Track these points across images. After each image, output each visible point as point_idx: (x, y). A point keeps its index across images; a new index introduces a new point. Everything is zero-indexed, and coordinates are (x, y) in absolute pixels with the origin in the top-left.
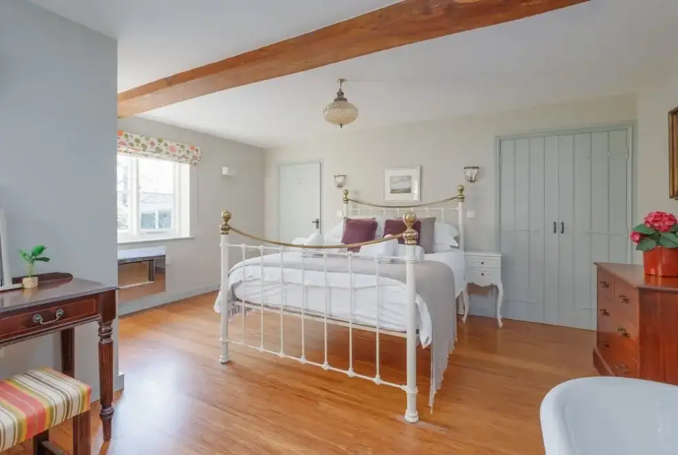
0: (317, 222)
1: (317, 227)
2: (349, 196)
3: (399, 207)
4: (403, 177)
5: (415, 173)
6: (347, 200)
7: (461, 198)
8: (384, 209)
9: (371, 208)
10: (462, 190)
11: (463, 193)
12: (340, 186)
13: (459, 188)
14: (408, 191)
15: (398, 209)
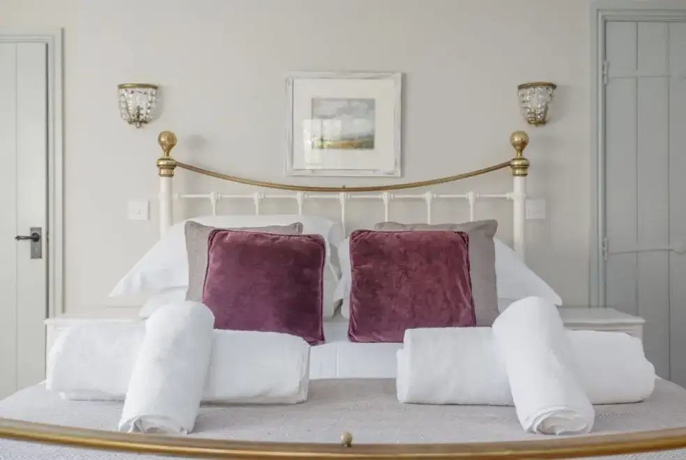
0: (35, 238)
1: (36, 255)
2: (177, 154)
3: (345, 189)
4: (350, 101)
5: (385, 93)
6: (172, 167)
7: (519, 167)
8: (299, 195)
9: (256, 194)
10: (523, 144)
11: (526, 153)
12: (139, 120)
13: (517, 139)
14: (366, 143)
15: (342, 195)
